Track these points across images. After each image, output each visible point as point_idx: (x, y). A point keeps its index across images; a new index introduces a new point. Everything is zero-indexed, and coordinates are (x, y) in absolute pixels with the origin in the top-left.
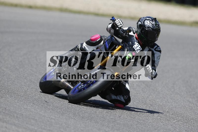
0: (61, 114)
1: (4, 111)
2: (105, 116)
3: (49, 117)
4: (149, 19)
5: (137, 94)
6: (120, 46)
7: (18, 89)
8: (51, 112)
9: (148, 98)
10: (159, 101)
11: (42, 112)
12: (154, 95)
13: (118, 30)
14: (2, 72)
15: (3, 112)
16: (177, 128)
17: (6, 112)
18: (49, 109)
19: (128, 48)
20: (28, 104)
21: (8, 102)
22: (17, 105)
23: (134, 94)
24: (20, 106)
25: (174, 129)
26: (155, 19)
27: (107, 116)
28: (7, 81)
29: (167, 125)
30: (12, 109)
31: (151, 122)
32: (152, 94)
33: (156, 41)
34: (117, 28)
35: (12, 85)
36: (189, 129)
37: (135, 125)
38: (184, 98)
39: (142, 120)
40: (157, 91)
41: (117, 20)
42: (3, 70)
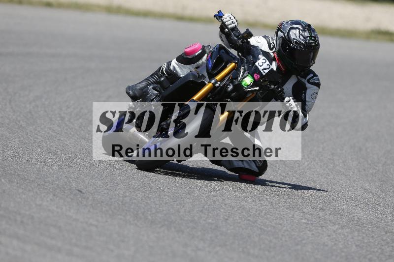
0: (110, 215)
2: (196, 218)
3: (86, 223)
4: (298, 26)
6: (233, 64)
7: (24, 166)
8: (89, 211)
11: (72, 211)
16: (340, 242)
18: (85, 205)
20: (44, 196)
22: (21, 198)
24: (29, 200)
25: (333, 244)
26: (309, 26)
27: (201, 218)
29: (319, 235)
30: (12, 207)
31: (287, 230)
32: (290, 173)
34: (227, 30)
36: (364, 243)
37: (256, 236)
38: (354, 181)
39: (271, 226)
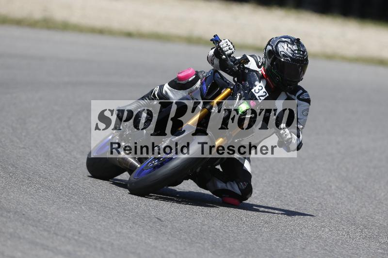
0: (189, 243)
1: (76, 237)
2: (274, 247)
3: (165, 250)
4: (286, 40)
5: (338, 204)
6: (229, 90)
8: (168, 239)
9: (359, 212)
10: (380, 218)
11: (151, 239)
12: (371, 207)
13: (226, 60)
14: (73, 160)
15: (75, 239)
17: (81, 239)
18: (164, 233)
19: (242, 92)
20: (124, 224)
21: (85, 219)
22: (101, 225)
23: (332, 205)
24: (108, 227)
26: (298, 40)
27: (279, 246)
28: (83, 178)
30: (92, 234)
32: (366, 204)
33: (299, 81)
34: (224, 57)
35: (92, 186)
40: (377, 199)
41: (223, 41)
42: (75, 158)
